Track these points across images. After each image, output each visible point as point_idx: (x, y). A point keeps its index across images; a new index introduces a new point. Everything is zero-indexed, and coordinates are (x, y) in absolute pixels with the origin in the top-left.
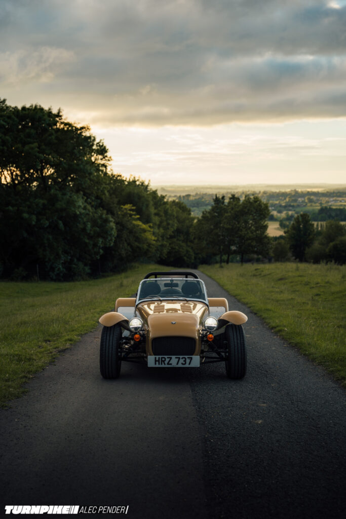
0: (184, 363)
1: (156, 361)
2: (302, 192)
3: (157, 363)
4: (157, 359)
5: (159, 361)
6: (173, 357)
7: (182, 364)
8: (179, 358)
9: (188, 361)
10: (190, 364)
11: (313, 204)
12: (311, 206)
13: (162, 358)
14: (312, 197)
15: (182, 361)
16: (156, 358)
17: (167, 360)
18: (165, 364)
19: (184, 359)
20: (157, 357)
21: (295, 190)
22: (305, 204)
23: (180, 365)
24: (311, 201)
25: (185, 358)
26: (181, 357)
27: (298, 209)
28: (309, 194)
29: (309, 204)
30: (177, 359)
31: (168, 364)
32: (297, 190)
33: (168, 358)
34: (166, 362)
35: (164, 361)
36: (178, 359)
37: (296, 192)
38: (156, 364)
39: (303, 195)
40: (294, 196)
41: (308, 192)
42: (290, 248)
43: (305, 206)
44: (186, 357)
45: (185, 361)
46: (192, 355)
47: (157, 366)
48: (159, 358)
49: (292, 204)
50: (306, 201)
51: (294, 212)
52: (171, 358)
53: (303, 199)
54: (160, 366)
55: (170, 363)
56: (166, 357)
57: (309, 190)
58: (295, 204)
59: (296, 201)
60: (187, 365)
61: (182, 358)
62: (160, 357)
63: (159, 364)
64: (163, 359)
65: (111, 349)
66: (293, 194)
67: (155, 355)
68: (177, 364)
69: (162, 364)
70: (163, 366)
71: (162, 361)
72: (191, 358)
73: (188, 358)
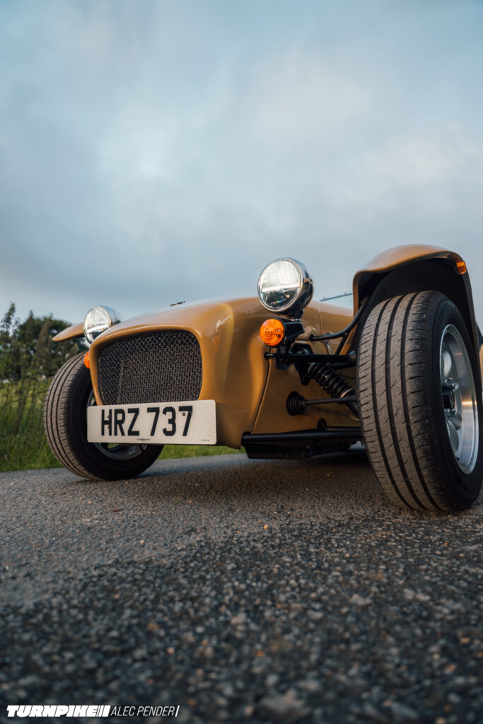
0: (169, 428)
1: (103, 422)
3: (106, 428)
4: (106, 416)
5: (109, 423)
6: (142, 407)
7: (166, 433)
8: (156, 410)
9: (181, 420)
10: (185, 434)
13: (117, 411)
15: (164, 421)
16: (103, 411)
17: (129, 417)
18: (123, 434)
19: (169, 415)
20: (107, 408)
23: (159, 438)
25: (171, 409)
26: (162, 406)
31: (131, 433)
33: (130, 411)
34: (126, 426)
35: (120, 423)
36: (154, 414)
38: (103, 433)
44: (176, 405)
45: (172, 421)
47: (107, 438)
48: (110, 411)
52: (136, 411)
54: (113, 439)
55: (134, 429)
56: (125, 407)
60: (178, 439)
61: (165, 411)
62: (114, 407)
63: (110, 434)
64: (120, 417)
68: (152, 434)
69: (115, 433)
70: (119, 439)
71: (117, 422)
72: (190, 409)
73: (181, 409)
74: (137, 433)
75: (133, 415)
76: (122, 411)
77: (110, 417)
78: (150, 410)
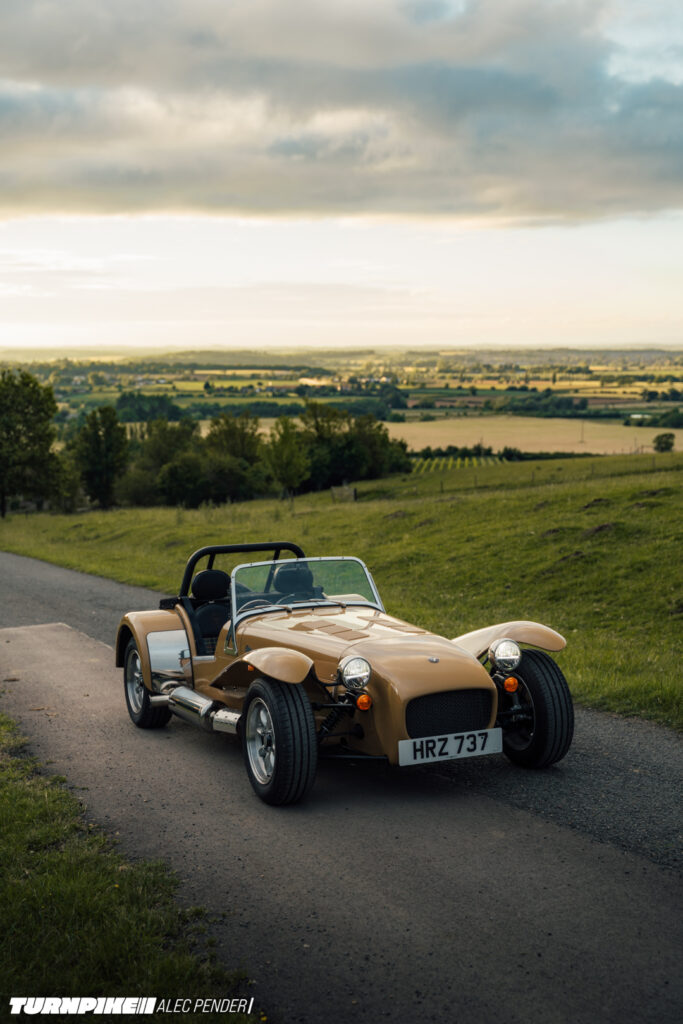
0: (472, 747)
1: (415, 751)
2: (80, 364)
3: (419, 754)
4: (418, 747)
5: (421, 750)
6: (451, 737)
7: (469, 750)
8: (462, 738)
9: (479, 741)
10: (483, 748)
11: (105, 389)
12: (100, 391)
13: (427, 742)
14: (101, 374)
15: (467, 743)
16: (415, 744)
17: (439, 745)
18: (434, 755)
19: (472, 739)
20: (418, 741)
21: (66, 360)
22: (87, 388)
23: (465, 754)
24: (99, 381)
25: (474, 736)
26: (466, 734)
27: (74, 399)
28: (94, 367)
29: (96, 388)
30: (459, 741)
31: (441, 754)
32: (70, 359)
33: (440, 740)
34: (437, 751)
35: (432, 749)
37: (69, 364)
38: (415, 758)
39: (81, 370)
40: (65, 371)
41: (93, 363)
42: (82, 479)
43: (88, 392)
44: (476, 733)
45: (474, 743)
46: (485, 726)
47: (419, 761)
48: (422, 742)
49: (62, 388)
50: (90, 381)
51: (66, 405)
52: (446, 740)
53: (83, 378)
54: (426, 760)
55: (444, 751)
56: (436, 738)
57: (94, 359)
58: (68, 388)
59: (68, 381)
60: (478, 752)
61: (468, 738)
62: (425, 739)
63: (422, 757)
64: (431, 745)
65: (305, 736)
66: (63, 367)
67: (412, 738)
68: (459, 751)
69: (428, 756)
70: (431, 759)
71: (428, 748)
72: (486, 734)
73: (480, 735)
74: (447, 754)
75: (442, 742)
76: (433, 741)
77: (422, 746)
78: (456, 738)
